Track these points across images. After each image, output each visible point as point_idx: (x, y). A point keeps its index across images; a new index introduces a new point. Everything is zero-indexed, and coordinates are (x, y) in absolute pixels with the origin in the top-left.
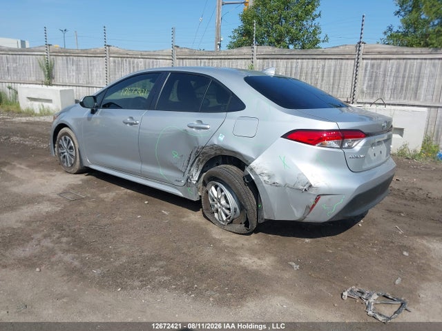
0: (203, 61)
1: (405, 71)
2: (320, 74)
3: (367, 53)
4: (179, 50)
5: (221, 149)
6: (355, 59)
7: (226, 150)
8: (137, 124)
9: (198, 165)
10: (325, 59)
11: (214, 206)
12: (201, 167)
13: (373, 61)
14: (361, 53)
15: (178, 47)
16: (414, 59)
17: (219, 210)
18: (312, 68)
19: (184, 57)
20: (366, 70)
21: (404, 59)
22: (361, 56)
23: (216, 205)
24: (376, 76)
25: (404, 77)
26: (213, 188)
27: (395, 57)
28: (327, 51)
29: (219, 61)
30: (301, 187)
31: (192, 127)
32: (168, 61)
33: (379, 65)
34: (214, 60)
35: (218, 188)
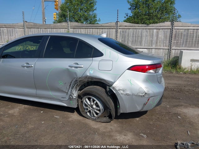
0: (41, 29)
1: (136, 34)
3: (120, 26)
4: (27, 23)
5: (92, 78)
6: (116, 29)
7: (95, 78)
8: (32, 67)
9: (76, 88)
10: (103, 29)
11: (87, 109)
12: (78, 88)
13: (123, 30)
14: (118, 26)
15: (26, 22)
16: (139, 29)
17: (91, 111)
18: (97, 33)
19: (31, 27)
20: (120, 34)
21: (135, 29)
22: (118, 28)
23: (89, 109)
24: (125, 36)
25: (136, 37)
26: (87, 100)
27: (132, 28)
28: (103, 25)
29: (50, 29)
30: (141, 95)
31: (72, 67)
32: (21, 29)
33: (126, 32)
34: (48, 29)
35: (91, 99)
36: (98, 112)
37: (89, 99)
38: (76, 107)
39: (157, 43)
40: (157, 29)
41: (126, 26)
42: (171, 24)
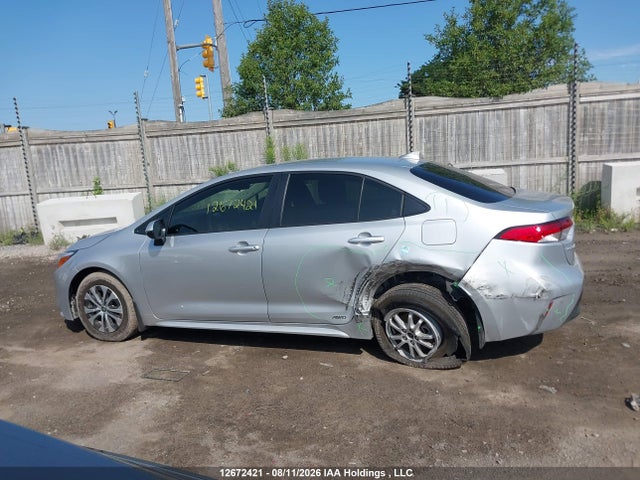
0: (190, 137)
1: (467, 127)
2: (364, 141)
3: (420, 109)
4: (148, 125)
5: (407, 264)
6: (405, 117)
7: (416, 265)
8: (256, 250)
9: (368, 291)
10: (368, 120)
11: (399, 341)
12: (373, 293)
13: (428, 118)
14: (412, 109)
16: (475, 111)
17: (411, 345)
18: (353, 134)
19: (159, 134)
20: (421, 130)
21: (464, 112)
22: (413, 114)
23: (403, 340)
24: (434, 136)
25: (467, 134)
26: (397, 318)
27: (453, 111)
28: (369, 110)
29: (216, 135)
30: (533, 295)
32: (132, 142)
33: (436, 122)
34: (209, 135)
35: (410, 316)
36: (428, 345)
37: (404, 316)
38: (370, 337)
39: (530, 147)
40: (527, 108)
41: (435, 108)
42: (569, 89)
